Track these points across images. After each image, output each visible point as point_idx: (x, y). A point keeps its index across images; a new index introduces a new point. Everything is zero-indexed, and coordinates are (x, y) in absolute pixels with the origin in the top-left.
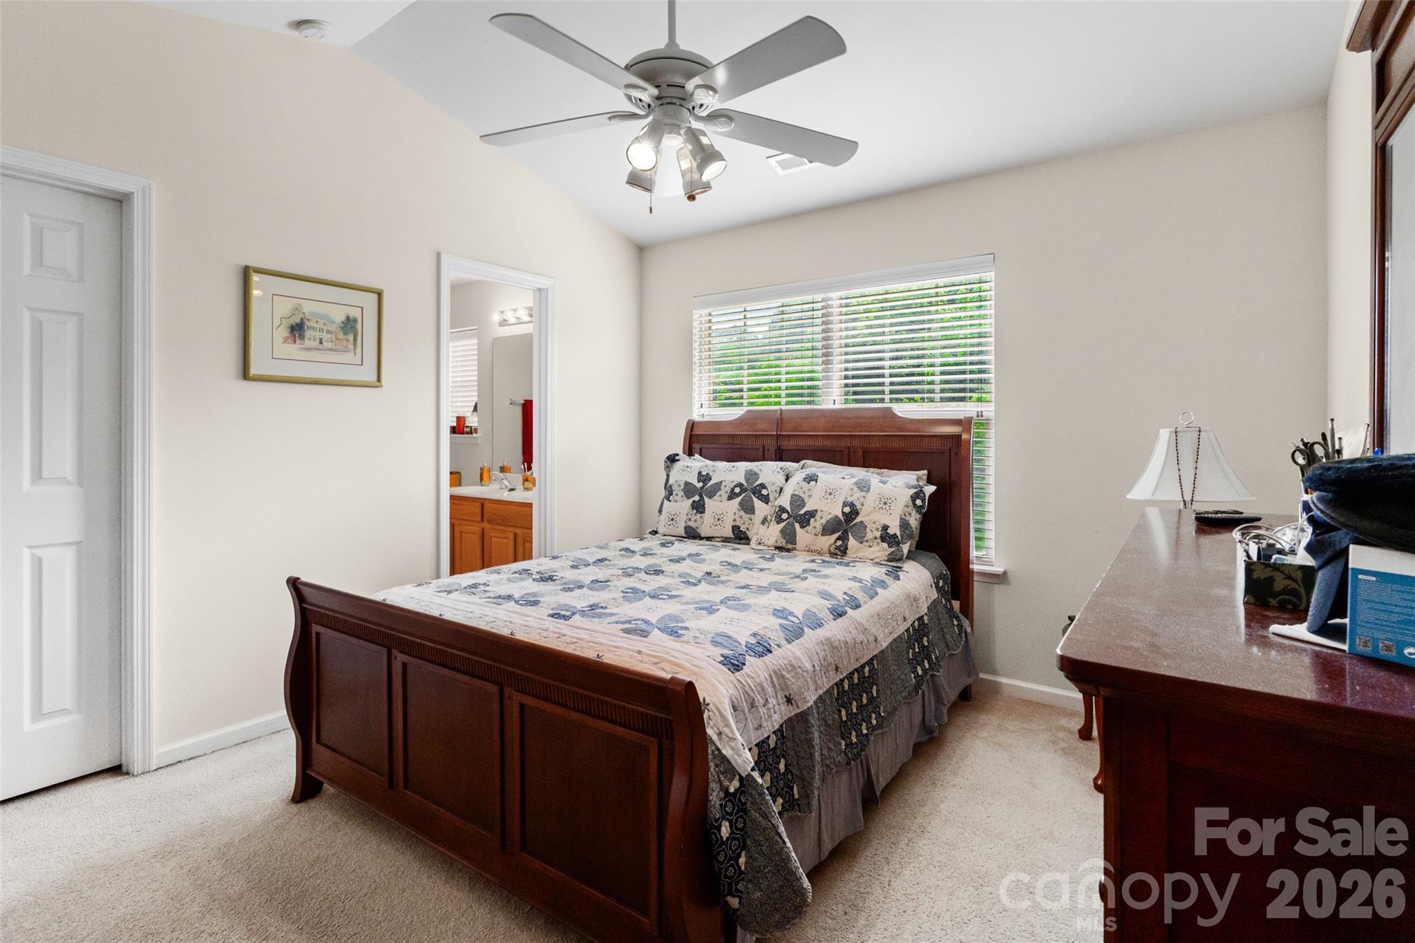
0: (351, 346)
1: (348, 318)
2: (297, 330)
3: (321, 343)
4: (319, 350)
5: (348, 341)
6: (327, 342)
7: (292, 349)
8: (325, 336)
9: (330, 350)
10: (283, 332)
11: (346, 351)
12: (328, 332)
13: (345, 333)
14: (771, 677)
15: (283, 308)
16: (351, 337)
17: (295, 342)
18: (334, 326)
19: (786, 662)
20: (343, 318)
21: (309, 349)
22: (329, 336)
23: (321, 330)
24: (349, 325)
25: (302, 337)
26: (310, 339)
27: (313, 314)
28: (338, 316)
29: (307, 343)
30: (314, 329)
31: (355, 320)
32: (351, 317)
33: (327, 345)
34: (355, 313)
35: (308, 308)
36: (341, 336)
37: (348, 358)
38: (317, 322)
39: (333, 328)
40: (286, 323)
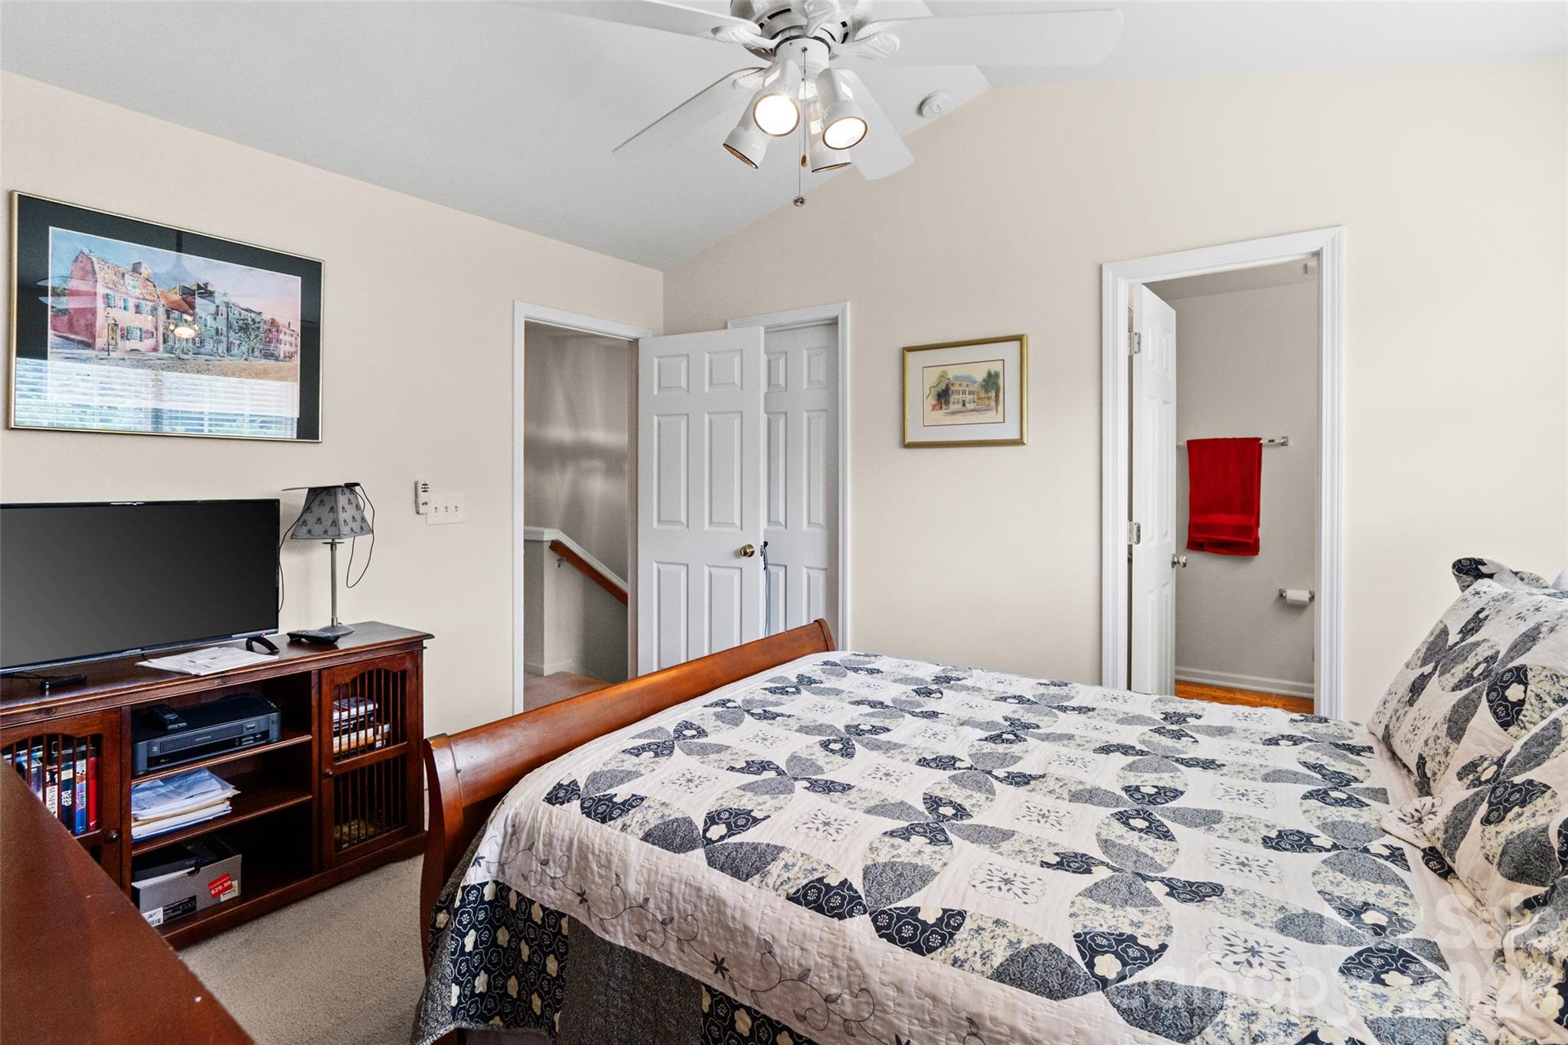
0: (993, 404)
1: (989, 374)
2: (943, 396)
3: (964, 405)
4: (962, 412)
5: (989, 398)
6: (969, 403)
7: (939, 416)
8: (968, 397)
9: (972, 411)
10: (932, 401)
11: (988, 409)
12: (970, 393)
13: (987, 391)
14: (571, 843)
15: (932, 377)
16: (993, 394)
17: (941, 408)
18: (976, 385)
19: (604, 849)
20: (984, 375)
21: (953, 413)
22: (971, 397)
23: (964, 392)
24: (992, 382)
25: (947, 403)
26: (954, 403)
27: (956, 378)
28: (980, 375)
29: (953, 407)
30: (958, 392)
31: (997, 375)
32: (993, 373)
33: (970, 406)
34: (996, 367)
35: (952, 372)
36: (983, 395)
37: (991, 416)
38: (960, 385)
39: (975, 387)
40: (934, 392)
